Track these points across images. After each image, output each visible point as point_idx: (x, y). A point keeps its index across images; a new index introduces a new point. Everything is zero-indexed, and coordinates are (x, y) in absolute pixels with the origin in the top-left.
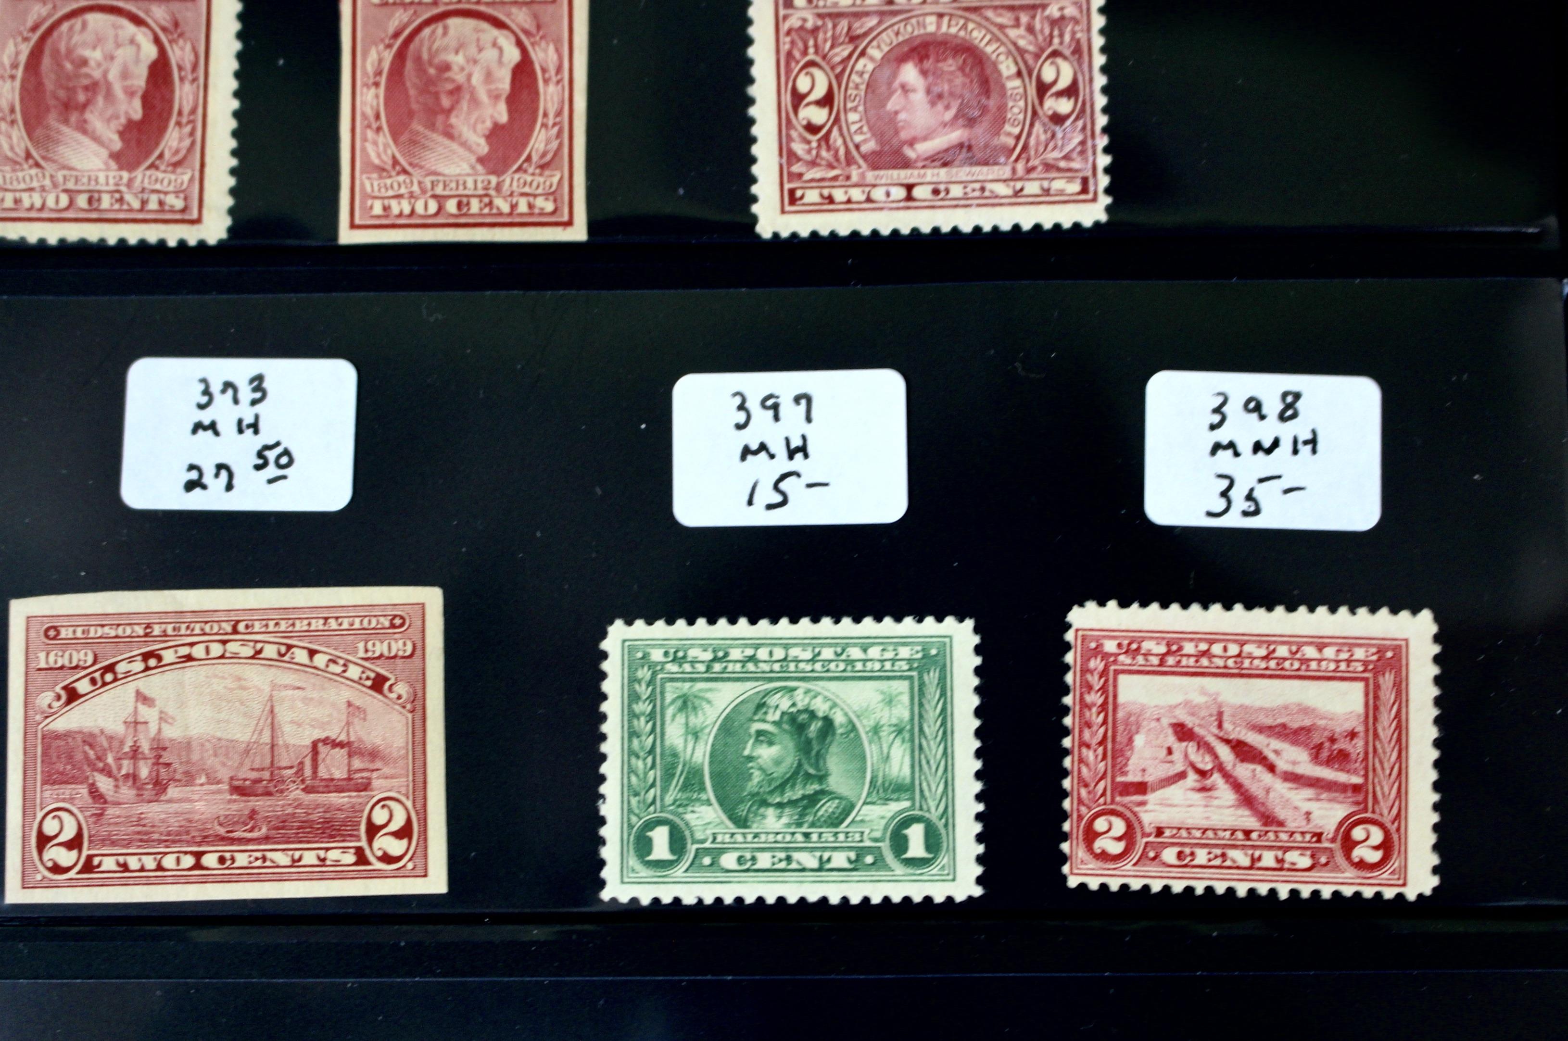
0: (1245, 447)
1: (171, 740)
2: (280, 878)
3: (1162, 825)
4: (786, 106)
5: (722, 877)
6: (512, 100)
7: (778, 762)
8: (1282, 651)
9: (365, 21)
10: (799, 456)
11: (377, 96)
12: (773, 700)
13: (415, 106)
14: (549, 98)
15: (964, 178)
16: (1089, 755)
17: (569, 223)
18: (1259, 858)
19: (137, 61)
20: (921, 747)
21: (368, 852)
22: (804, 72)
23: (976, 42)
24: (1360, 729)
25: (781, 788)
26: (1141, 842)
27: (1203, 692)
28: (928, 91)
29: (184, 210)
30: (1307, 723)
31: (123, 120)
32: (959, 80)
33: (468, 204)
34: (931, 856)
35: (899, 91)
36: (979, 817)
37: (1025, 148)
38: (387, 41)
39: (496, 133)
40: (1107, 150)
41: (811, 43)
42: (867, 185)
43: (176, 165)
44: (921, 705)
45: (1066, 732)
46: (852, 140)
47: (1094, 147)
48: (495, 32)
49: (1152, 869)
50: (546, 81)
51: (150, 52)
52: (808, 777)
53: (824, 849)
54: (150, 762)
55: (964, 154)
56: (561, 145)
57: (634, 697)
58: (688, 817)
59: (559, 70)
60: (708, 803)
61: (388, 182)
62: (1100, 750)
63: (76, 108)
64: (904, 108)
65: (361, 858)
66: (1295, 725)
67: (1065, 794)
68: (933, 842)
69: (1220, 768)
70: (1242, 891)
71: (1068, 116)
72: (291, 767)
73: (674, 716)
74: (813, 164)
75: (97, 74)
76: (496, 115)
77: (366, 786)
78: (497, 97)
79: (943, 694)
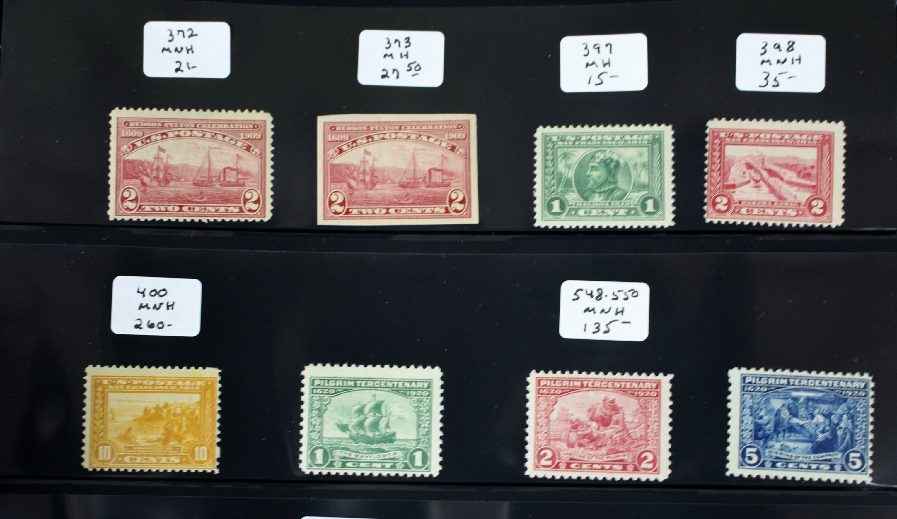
0: (774, 61)
1: (378, 168)
2: (417, 217)
3: (742, 199)
5: (578, 218)
7: (599, 177)
8: (787, 137)
10: (607, 66)
12: (597, 155)
16: (715, 175)
18: (777, 212)
20: (652, 172)
21: (449, 209)
24: (815, 165)
25: (601, 186)
26: (733, 206)
27: (757, 151)
30: (795, 162)
34: (656, 211)
36: (673, 197)
44: (652, 157)
45: (706, 166)
49: (737, 216)
52: (610, 183)
53: (616, 208)
54: (370, 175)
57: (546, 154)
58: (567, 197)
60: (573, 192)
62: (718, 173)
65: (447, 211)
66: (791, 163)
67: (705, 189)
68: (656, 206)
69: (763, 179)
70: (770, 224)
72: (421, 178)
73: (561, 161)
77: (448, 185)
79: (660, 152)
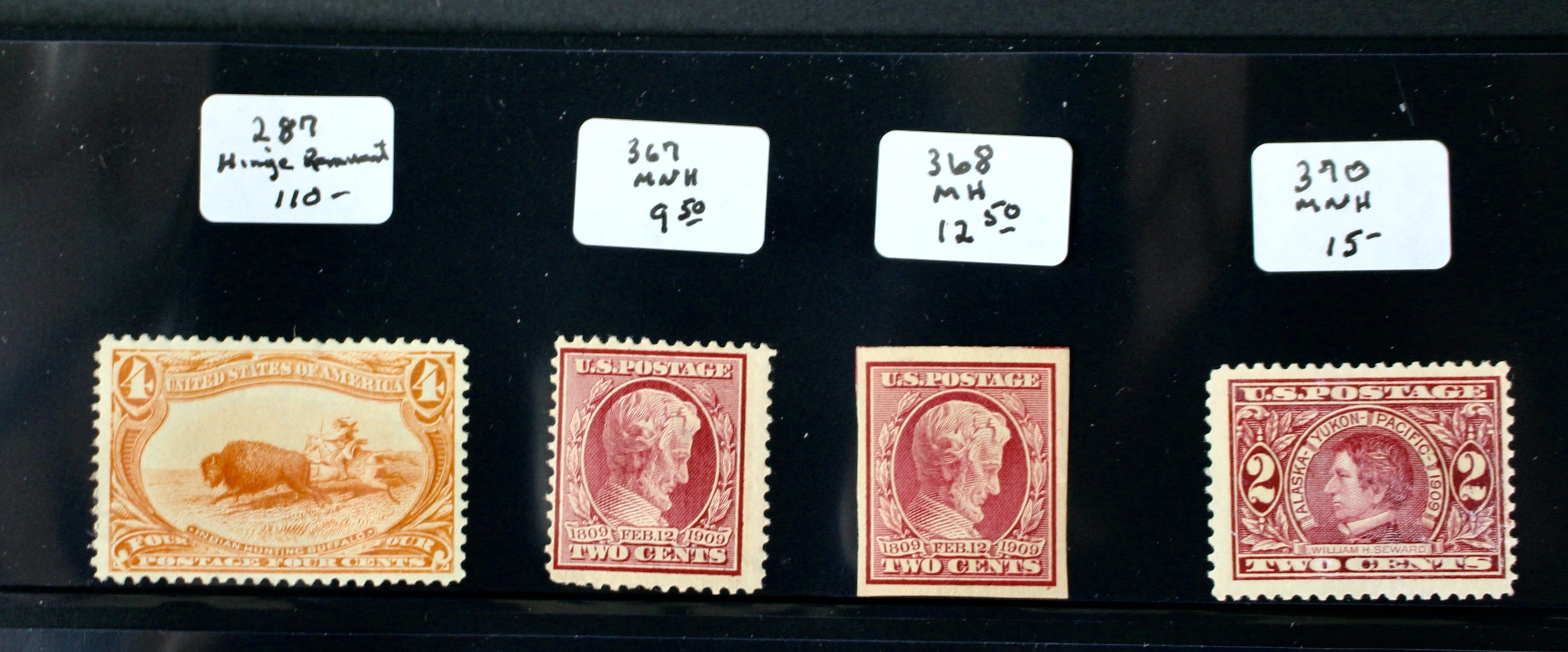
4: (1238, 486)
6: (1004, 475)
9: (877, 401)
11: (888, 468)
13: (920, 478)
14: (1035, 473)
15: (1391, 554)
17: (1053, 583)
19: (684, 431)
22: (1254, 456)
23: (1402, 435)
28: (1360, 477)
29: (725, 563)
31: (672, 483)
32: (1387, 468)
33: (967, 564)
35: (1336, 476)
37: (1444, 528)
38: (896, 420)
39: (990, 503)
40: (1514, 533)
41: (1260, 432)
42: (1307, 557)
43: (719, 523)
46: (1294, 518)
47: (1503, 529)
48: (989, 414)
50: (1033, 458)
51: (695, 424)
55: (1390, 533)
56: (1045, 515)
59: (1044, 449)
61: (899, 543)
63: (633, 472)
64: (1339, 491)
71: (1480, 502)
74: (1261, 537)
75: (650, 443)
76: (989, 487)
78: (991, 472)
